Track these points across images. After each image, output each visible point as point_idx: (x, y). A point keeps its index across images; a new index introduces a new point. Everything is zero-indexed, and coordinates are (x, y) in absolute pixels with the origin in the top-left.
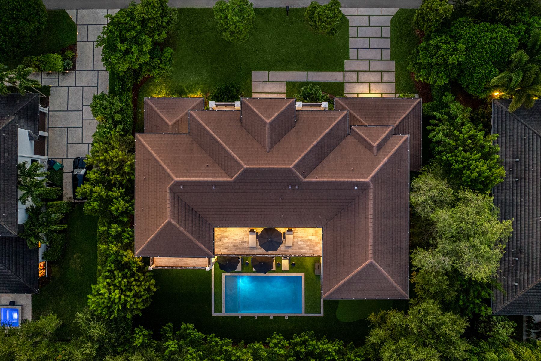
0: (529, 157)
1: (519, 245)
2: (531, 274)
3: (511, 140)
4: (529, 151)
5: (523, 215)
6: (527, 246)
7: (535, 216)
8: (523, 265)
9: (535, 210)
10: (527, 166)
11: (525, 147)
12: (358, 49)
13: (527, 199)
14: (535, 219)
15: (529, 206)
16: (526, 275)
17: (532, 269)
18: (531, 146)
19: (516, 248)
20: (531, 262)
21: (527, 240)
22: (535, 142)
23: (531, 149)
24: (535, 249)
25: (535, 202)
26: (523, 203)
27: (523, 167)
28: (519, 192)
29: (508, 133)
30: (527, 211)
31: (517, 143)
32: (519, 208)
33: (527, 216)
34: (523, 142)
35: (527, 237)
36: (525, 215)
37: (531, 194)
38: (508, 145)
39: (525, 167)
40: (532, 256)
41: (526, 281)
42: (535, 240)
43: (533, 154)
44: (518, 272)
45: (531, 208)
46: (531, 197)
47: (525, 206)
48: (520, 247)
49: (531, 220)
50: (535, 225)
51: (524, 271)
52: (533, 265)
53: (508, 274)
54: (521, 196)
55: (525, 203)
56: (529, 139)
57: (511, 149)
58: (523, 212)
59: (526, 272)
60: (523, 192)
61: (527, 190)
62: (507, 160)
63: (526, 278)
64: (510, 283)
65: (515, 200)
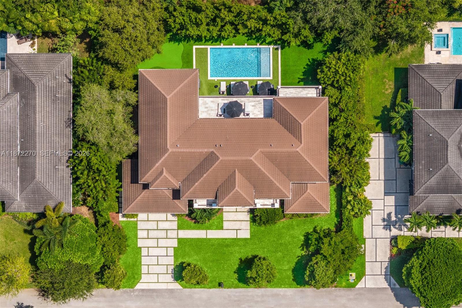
0: (49, 169)
1: (55, 105)
2: (47, 85)
3: (60, 181)
4: (49, 173)
5: (52, 127)
6: (50, 105)
7: (45, 127)
8: (52, 91)
9: (45, 131)
10: (50, 163)
11: (51, 176)
12: (167, 256)
13: (50, 139)
14: (45, 124)
15: (49, 134)
16: (50, 84)
17: (46, 88)
18: (47, 177)
19: (56, 103)
20: (47, 93)
21: (50, 110)
22: (45, 180)
23: (47, 175)
24: (45, 103)
25: (45, 137)
26: (52, 136)
27: (52, 161)
28: (55, 144)
29: (62, 187)
30: (50, 130)
31: (56, 180)
32: (55, 133)
33: (50, 126)
34: (52, 180)
35: (50, 111)
36: (51, 127)
37: (47, 142)
38: (62, 178)
39: (51, 162)
40: (46, 97)
41: (50, 80)
42: (45, 109)
43: (46, 171)
44: (55, 86)
45: (47, 133)
46: (47, 140)
47: (51, 134)
48: (54, 104)
49: (47, 123)
50: (45, 120)
51: (51, 87)
52: (46, 91)
53: (61, 84)
54: (54, 141)
55: (51, 136)
56: (49, 182)
57: (60, 175)
58: (52, 129)
59: (50, 86)
60: (52, 144)
61: (50, 145)
62: (62, 167)
63: (50, 82)
64: (60, 78)
65: (57, 138)
